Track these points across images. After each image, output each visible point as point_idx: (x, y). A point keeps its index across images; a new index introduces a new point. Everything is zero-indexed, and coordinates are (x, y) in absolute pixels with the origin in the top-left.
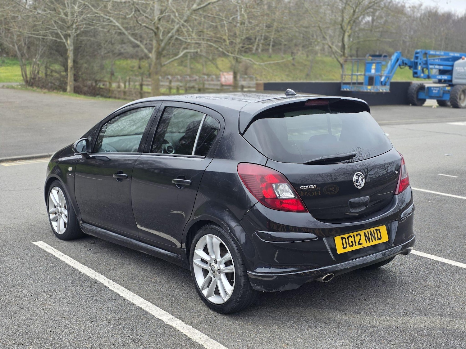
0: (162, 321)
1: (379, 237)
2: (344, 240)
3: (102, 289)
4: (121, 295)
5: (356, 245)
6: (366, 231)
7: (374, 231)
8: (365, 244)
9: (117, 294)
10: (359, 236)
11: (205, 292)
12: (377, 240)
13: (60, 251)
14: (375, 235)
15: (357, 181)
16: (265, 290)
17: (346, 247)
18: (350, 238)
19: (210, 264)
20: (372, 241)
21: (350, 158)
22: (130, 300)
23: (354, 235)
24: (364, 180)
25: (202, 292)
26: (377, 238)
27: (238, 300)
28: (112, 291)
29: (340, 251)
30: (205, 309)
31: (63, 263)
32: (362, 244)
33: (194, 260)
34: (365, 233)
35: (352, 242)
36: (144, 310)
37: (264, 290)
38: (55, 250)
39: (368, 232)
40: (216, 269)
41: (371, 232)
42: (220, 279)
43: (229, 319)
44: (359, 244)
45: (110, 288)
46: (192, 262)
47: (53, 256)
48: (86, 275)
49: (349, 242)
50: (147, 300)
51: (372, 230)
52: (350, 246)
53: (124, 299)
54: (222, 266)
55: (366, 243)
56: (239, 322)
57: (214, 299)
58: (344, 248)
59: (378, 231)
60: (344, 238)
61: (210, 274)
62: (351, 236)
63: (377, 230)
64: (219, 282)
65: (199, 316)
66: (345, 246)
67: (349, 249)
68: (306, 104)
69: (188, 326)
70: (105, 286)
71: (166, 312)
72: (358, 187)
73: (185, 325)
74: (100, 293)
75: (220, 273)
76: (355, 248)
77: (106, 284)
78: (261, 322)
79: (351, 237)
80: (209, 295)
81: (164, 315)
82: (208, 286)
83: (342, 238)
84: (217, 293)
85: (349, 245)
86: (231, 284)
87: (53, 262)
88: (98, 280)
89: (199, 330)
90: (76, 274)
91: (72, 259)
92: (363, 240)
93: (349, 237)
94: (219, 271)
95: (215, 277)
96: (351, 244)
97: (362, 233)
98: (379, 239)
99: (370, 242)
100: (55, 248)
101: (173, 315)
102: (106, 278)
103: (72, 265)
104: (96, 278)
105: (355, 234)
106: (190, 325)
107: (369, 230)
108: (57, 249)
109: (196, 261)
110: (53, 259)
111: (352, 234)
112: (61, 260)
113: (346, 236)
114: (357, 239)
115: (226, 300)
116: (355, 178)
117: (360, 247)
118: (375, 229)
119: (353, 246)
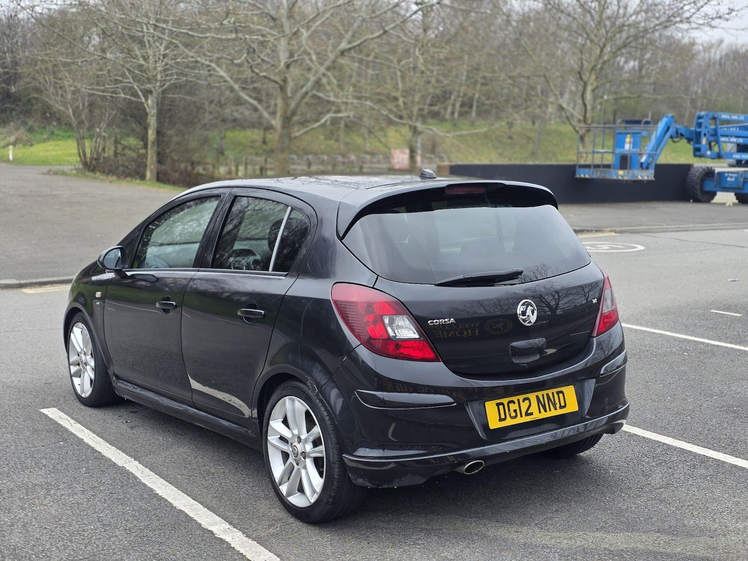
0: (212, 532)
1: (563, 404)
2: (501, 407)
3: (130, 482)
4: (158, 491)
5: (521, 416)
6: (540, 394)
7: (553, 393)
8: (537, 415)
9: (152, 490)
10: (527, 402)
11: (284, 489)
12: (558, 408)
13: (80, 423)
14: (555, 401)
15: (524, 313)
16: (371, 486)
17: (505, 419)
19: (292, 444)
20: (550, 410)
21: (513, 276)
22: (169, 500)
23: (518, 400)
24: (536, 312)
25: (280, 488)
26: (558, 406)
27: (330, 500)
28: (145, 485)
29: (494, 423)
30: (284, 514)
31: (80, 441)
32: (532, 414)
33: (268, 438)
34: (537, 397)
35: (515, 411)
36: (187, 515)
37: (369, 485)
38: (72, 421)
39: (543, 395)
40: (300, 452)
41: (547, 395)
42: (305, 467)
43: (317, 531)
44: (527, 414)
45: (143, 481)
46: (267, 439)
47: (66, 430)
48: (110, 460)
49: (509, 410)
50: (196, 500)
51: (550, 392)
52: (512, 418)
53: (160, 499)
54: (309, 447)
55: (540, 412)
56: (333, 535)
57: (297, 500)
58: (501, 420)
59: (561, 395)
60: (502, 404)
61: (291, 460)
63: (558, 393)
64: (303, 472)
65: (271, 526)
66: (503, 416)
67: (509, 422)
68: (447, 192)
69: (250, 541)
70: (136, 478)
71: (220, 519)
72: (526, 324)
73: (247, 539)
74: (125, 487)
75: (305, 459)
76: (519, 420)
77: (138, 474)
78: (368, 536)
79: (514, 403)
80: (290, 494)
81: (215, 524)
82: (289, 479)
83: (498, 405)
84: (301, 490)
85: (510, 415)
86: (321, 475)
87: (64, 440)
88: (127, 468)
89: (266, 548)
90: (96, 458)
91: (95, 435)
92: (534, 408)
93: (509, 402)
94: (305, 455)
95: (298, 464)
96: (513, 414)
97: (532, 396)
98: (561, 407)
99: (546, 411)
100: (73, 418)
101: (230, 523)
102: (140, 466)
103: (92, 444)
104: (124, 465)
105: (521, 397)
106: (254, 539)
107: (545, 392)
108: (76, 420)
109: (272, 439)
110: (65, 435)
111: (515, 399)
112: (78, 438)
113: (505, 401)
114: (524, 406)
115: (313, 501)
116: (520, 309)
117: (528, 419)
118: (555, 390)
119: (516, 417)
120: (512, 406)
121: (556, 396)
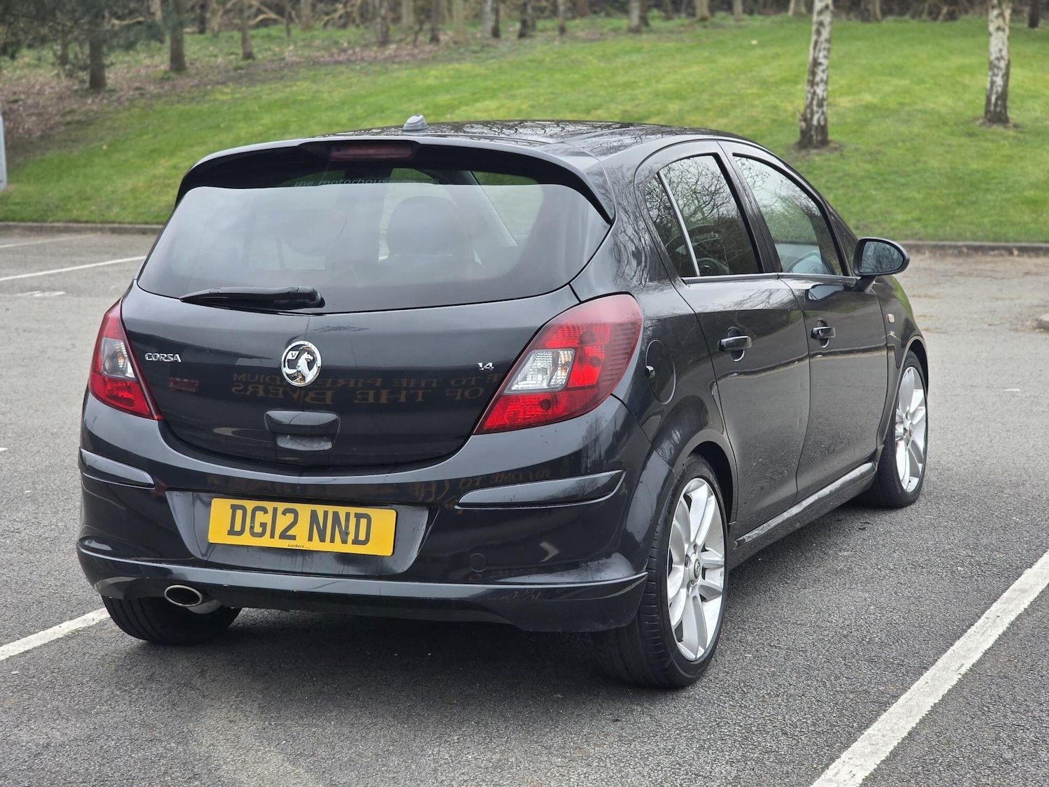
1: (362, 537)
2: (239, 513)
5: (272, 536)
6: (320, 509)
7: (348, 515)
8: (302, 543)
10: (290, 517)
12: (350, 541)
14: (347, 526)
15: (293, 365)
17: (240, 533)
18: (259, 514)
20: (332, 541)
23: (275, 510)
26: (351, 537)
29: (218, 533)
32: (293, 538)
34: (314, 513)
35: (263, 525)
39: (326, 513)
41: (336, 515)
44: (283, 536)
49: (253, 522)
51: (342, 511)
52: (253, 534)
55: (310, 539)
58: (232, 532)
59: (363, 522)
62: (265, 511)
63: (358, 516)
66: (238, 528)
67: (246, 540)
72: (294, 382)
76: (266, 542)
83: (234, 508)
85: (252, 528)
92: (301, 530)
93: (257, 509)
96: (258, 529)
97: (304, 510)
99: (322, 539)
105: (282, 506)
107: (331, 509)
111: (269, 505)
113: (250, 505)
114: (283, 522)
116: (286, 355)
117: (285, 544)
118: (353, 510)
119: (262, 535)
120: (260, 517)
121: (353, 521)
